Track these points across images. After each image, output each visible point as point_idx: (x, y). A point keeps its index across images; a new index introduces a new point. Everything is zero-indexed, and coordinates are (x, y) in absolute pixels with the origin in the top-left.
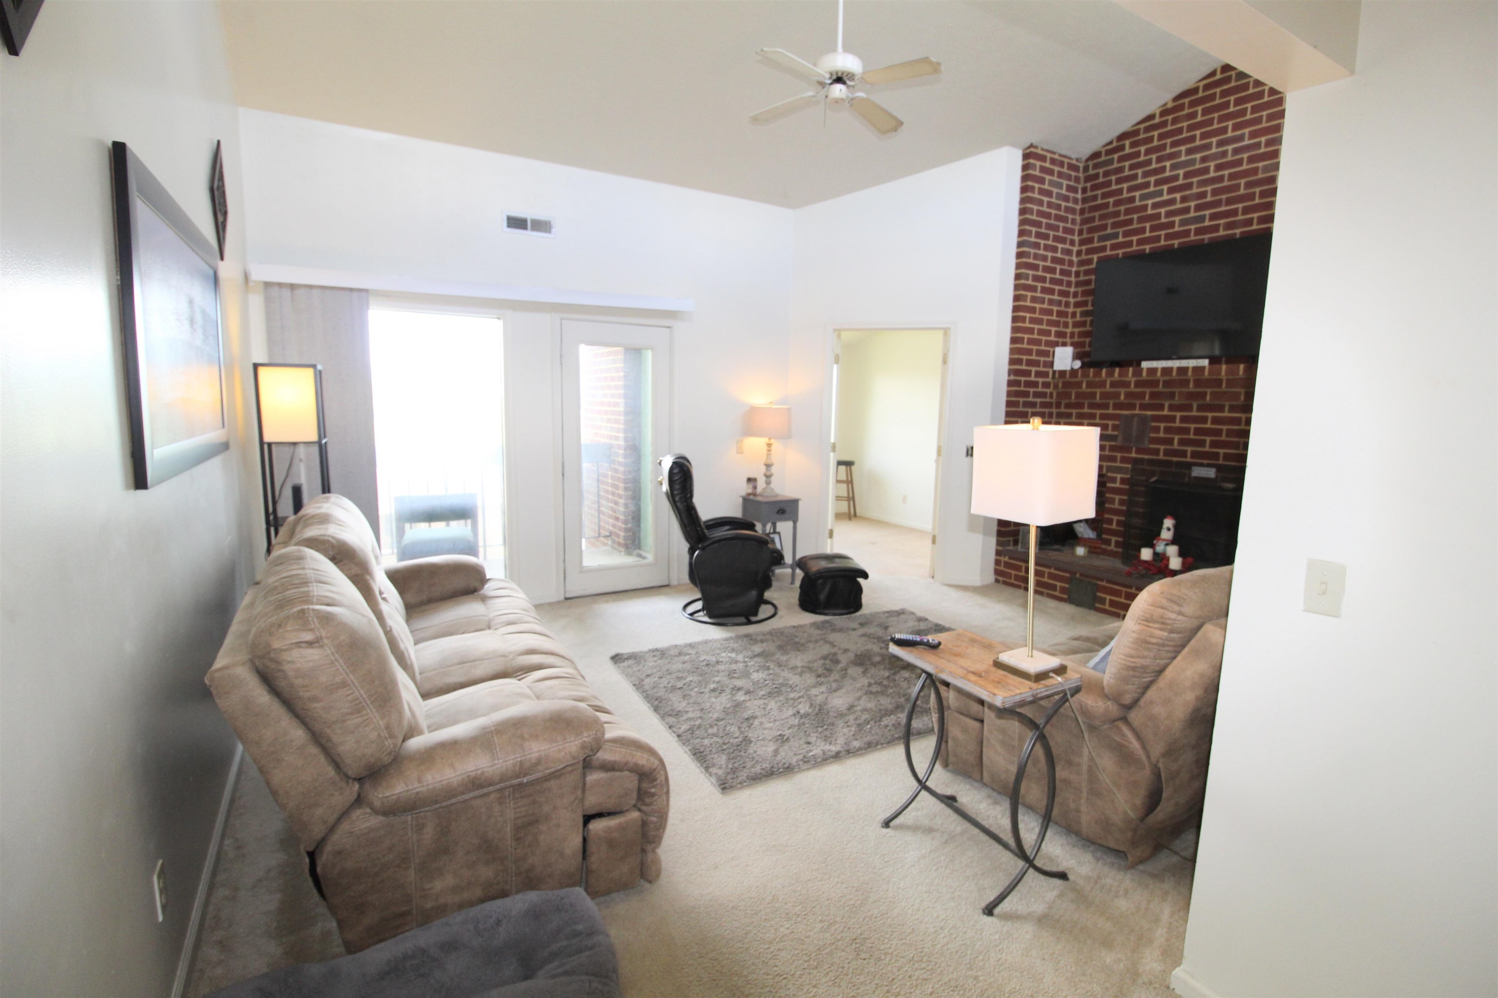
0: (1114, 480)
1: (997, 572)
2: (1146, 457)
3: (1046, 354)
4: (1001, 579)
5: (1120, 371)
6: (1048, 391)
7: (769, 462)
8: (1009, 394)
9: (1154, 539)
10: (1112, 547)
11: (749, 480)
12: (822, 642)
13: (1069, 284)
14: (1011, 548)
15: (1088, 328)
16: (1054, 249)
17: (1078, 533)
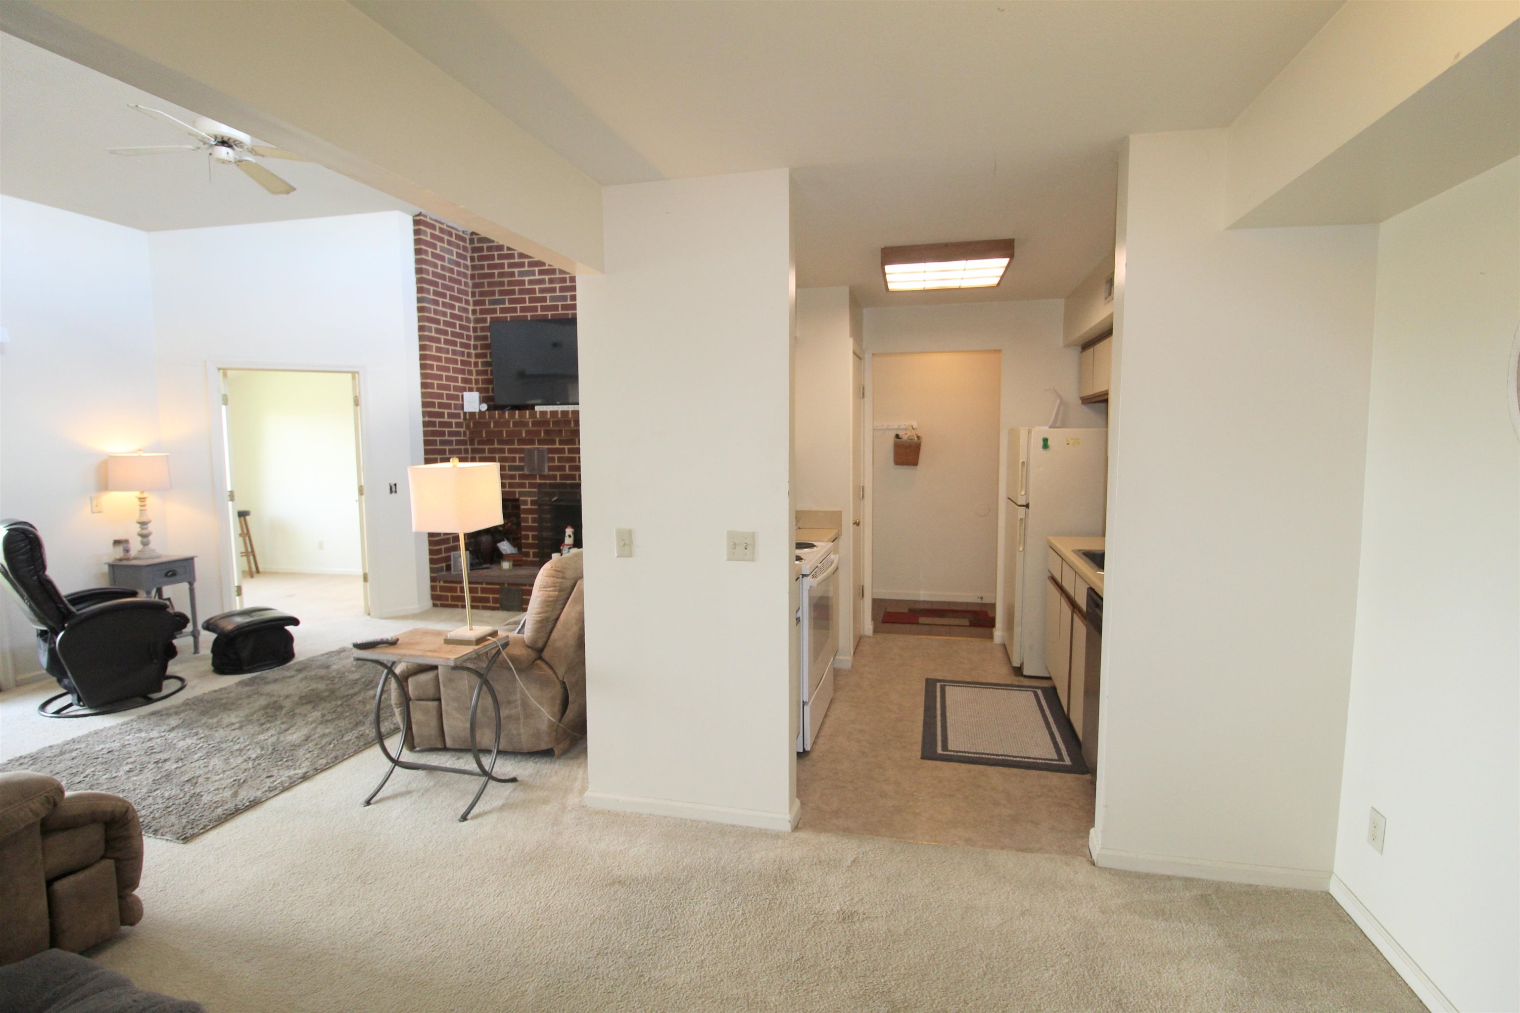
0: (525, 503)
1: (434, 597)
2: (548, 482)
3: (456, 398)
4: (439, 603)
5: (519, 413)
6: (462, 430)
7: (144, 519)
8: (426, 434)
9: (560, 546)
10: (531, 558)
11: (117, 543)
12: (256, 696)
13: (469, 337)
14: (444, 573)
15: (489, 377)
16: (452, 307)
17: (502, 551)
